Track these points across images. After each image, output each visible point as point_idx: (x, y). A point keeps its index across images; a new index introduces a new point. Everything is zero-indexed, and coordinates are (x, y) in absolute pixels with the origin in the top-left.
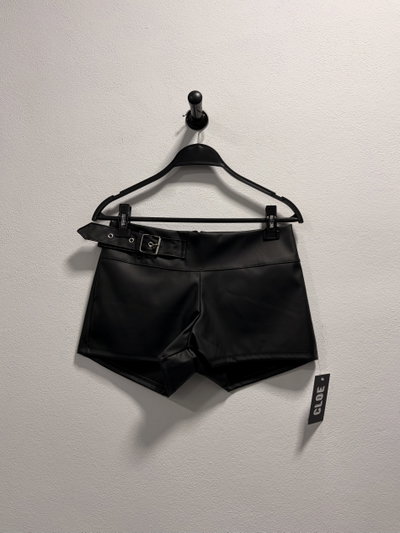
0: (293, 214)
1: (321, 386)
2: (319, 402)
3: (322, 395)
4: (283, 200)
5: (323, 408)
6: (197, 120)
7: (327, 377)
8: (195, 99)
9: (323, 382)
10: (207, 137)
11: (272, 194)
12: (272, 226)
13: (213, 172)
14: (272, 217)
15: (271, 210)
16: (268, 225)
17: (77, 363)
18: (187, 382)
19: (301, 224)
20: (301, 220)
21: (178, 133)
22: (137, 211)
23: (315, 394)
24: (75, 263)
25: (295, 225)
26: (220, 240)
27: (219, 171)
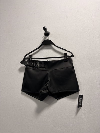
0: (71, 55)
1: (81, 98)
2: (80, 102)
3: (81, 100)
4: (69, 51)
5: (82, 103)
6: (47, 34)
7: (82, 95)
8: (45, 29)
9: (81, 97)
10: (49, 38)
11: (66, 50)
12: (66, 58)
13: (51, 46)
14: (66, 56)
15: (66, 54)
16: (65, 58)
17: (21, 93)
18: (47, 97)
19: (73, 57)
20: (73, 56)
21: (43, 38)
22: (34, 57)
23: (79, 100)
24: (20, 70)
25: (72, 57)
26: (53, 63)
27: (53, 45)
